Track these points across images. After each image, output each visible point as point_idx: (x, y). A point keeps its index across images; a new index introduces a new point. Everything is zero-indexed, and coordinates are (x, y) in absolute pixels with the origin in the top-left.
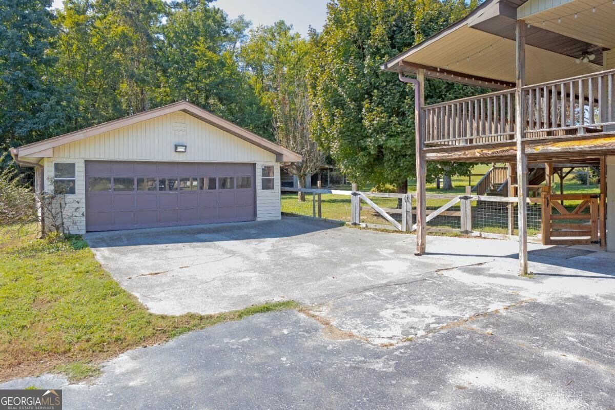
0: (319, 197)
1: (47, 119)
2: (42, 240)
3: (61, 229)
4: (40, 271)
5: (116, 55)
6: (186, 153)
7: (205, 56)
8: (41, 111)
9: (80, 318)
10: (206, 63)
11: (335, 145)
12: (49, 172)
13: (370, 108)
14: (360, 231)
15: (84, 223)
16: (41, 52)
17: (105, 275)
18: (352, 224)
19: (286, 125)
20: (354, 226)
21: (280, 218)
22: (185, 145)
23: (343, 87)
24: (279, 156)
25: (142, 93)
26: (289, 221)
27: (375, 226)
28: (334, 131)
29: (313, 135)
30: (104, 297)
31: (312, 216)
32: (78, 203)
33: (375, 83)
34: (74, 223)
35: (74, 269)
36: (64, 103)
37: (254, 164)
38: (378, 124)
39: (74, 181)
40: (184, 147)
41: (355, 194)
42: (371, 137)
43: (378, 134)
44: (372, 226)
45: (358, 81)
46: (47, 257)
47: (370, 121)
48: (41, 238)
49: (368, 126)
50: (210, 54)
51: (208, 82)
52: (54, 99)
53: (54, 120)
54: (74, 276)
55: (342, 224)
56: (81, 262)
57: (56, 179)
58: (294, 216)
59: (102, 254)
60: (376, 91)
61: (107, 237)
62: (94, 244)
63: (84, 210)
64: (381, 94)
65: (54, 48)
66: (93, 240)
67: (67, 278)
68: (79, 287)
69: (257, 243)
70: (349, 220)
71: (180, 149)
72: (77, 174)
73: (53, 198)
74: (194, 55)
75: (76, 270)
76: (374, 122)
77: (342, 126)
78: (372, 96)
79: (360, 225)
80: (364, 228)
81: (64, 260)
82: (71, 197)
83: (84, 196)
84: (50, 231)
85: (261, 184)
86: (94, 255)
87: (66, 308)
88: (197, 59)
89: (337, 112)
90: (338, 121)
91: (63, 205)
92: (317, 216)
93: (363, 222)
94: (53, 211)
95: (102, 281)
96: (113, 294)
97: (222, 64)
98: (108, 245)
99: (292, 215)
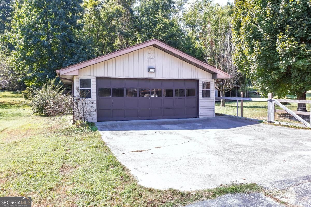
0: (242, 104)
1: (78, 59)
2: (73, 125)
3: (83, 119)
4: (70, 145)
5: (114, 23)
6: (155, 73)
7: (162, 21)
8: (76, 54)
9: (90, 185)
10: (163, 25)
11: (254, 67)
12: (77, 84)
13: (283, 38)
14: (276, 127)
15: (96, 116)
16: (75, 21)
17: (107, 151)
18: (268, 122)
19: (213, 58)
20: (270, 124)
21: (214, 116)
22: (155, 67)
23: (261, 25)
24: (214, 75)
25: (127, 44)
26: (221, 118)
27: (287, 124)
28: (253, 57)
29: (236, 62)
30: (107, 167)
31: (236, 115)
32: (93, 103)
33: (287, 20)
34: (90, 115)
35: (89, 145)
36: (87, 50)
37: (198, 81)
38: (289, 50)
39: (90, 90)
40: (154, 69)
41: (271, 101)
42: (282, 60)
43: (288, 57)
44: (284, 124)
45: (273, 20)
46: (75, 136)
47: (283, 48)
48: (72, 124)
49: (281, 52)
50: (165, 19)
51: (164, 35)
52: (81, 47)
53: (82, 59)
54: (88, 149)
55: (260, 122)
56: (93, 140)
57: (80, 88)
58: (222, 116)
59: (106, 135)
60: (288, 26)
61: (109, 124)
62: (101, 129)
63: (96, 108)
64: (292, 28)
65: (82, 19)
66: (101, 126)
67: (85, 151)
68: (91, 158)
69: (204, 132)
70: (265, 119)
71: (152, 70)
72: (92, 86)
73: (78, 100)
74: (156, 20)
75: (90, 146)
76: (287, 49)
77: (260, 53)
78: (285, 30)
79: (274, 122)
80: (278, 125)
81: (84, 138)
82: (89, 100)
83: (96, 99)
84: (77, 120)
85: (202, 93)
86: (101, 136)
87: (81, 175)
88: (157, 23)
89: (256, 43)
90: (256, 50)
91: (84, 104)
92: (239, 116)
93: (277, 120)
94: (79, 108)
95: (106, 154)
96: (113, 165)
97: (172, 25)
98: (110, 130)
99: (221, 115)
